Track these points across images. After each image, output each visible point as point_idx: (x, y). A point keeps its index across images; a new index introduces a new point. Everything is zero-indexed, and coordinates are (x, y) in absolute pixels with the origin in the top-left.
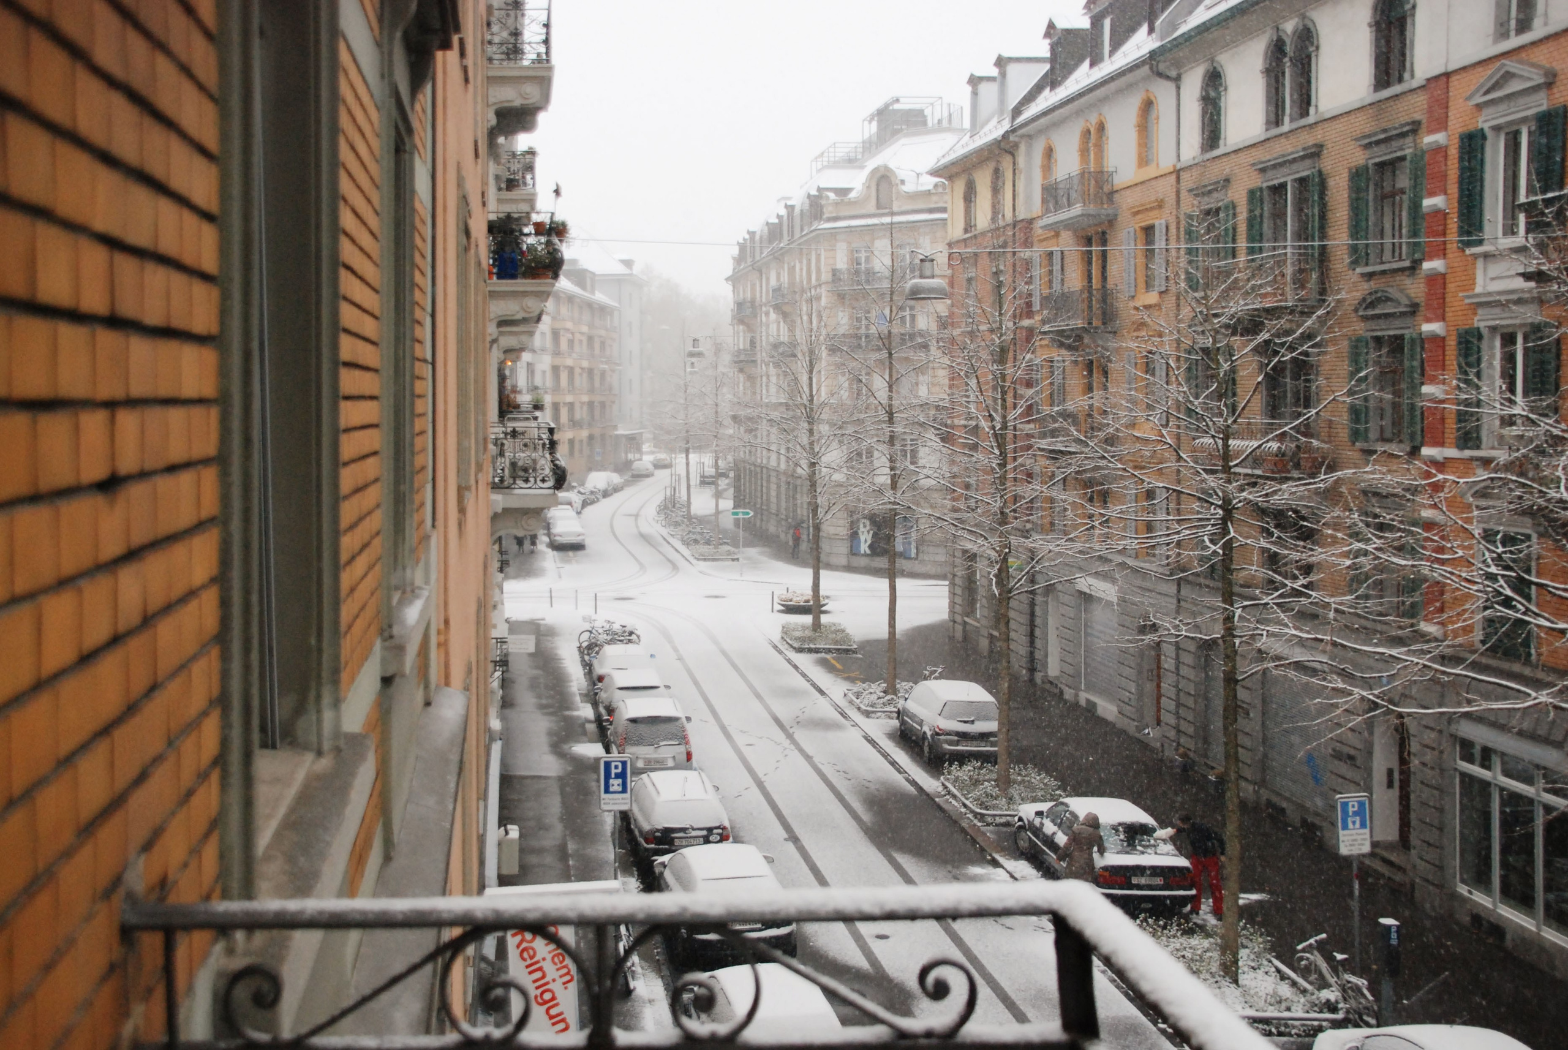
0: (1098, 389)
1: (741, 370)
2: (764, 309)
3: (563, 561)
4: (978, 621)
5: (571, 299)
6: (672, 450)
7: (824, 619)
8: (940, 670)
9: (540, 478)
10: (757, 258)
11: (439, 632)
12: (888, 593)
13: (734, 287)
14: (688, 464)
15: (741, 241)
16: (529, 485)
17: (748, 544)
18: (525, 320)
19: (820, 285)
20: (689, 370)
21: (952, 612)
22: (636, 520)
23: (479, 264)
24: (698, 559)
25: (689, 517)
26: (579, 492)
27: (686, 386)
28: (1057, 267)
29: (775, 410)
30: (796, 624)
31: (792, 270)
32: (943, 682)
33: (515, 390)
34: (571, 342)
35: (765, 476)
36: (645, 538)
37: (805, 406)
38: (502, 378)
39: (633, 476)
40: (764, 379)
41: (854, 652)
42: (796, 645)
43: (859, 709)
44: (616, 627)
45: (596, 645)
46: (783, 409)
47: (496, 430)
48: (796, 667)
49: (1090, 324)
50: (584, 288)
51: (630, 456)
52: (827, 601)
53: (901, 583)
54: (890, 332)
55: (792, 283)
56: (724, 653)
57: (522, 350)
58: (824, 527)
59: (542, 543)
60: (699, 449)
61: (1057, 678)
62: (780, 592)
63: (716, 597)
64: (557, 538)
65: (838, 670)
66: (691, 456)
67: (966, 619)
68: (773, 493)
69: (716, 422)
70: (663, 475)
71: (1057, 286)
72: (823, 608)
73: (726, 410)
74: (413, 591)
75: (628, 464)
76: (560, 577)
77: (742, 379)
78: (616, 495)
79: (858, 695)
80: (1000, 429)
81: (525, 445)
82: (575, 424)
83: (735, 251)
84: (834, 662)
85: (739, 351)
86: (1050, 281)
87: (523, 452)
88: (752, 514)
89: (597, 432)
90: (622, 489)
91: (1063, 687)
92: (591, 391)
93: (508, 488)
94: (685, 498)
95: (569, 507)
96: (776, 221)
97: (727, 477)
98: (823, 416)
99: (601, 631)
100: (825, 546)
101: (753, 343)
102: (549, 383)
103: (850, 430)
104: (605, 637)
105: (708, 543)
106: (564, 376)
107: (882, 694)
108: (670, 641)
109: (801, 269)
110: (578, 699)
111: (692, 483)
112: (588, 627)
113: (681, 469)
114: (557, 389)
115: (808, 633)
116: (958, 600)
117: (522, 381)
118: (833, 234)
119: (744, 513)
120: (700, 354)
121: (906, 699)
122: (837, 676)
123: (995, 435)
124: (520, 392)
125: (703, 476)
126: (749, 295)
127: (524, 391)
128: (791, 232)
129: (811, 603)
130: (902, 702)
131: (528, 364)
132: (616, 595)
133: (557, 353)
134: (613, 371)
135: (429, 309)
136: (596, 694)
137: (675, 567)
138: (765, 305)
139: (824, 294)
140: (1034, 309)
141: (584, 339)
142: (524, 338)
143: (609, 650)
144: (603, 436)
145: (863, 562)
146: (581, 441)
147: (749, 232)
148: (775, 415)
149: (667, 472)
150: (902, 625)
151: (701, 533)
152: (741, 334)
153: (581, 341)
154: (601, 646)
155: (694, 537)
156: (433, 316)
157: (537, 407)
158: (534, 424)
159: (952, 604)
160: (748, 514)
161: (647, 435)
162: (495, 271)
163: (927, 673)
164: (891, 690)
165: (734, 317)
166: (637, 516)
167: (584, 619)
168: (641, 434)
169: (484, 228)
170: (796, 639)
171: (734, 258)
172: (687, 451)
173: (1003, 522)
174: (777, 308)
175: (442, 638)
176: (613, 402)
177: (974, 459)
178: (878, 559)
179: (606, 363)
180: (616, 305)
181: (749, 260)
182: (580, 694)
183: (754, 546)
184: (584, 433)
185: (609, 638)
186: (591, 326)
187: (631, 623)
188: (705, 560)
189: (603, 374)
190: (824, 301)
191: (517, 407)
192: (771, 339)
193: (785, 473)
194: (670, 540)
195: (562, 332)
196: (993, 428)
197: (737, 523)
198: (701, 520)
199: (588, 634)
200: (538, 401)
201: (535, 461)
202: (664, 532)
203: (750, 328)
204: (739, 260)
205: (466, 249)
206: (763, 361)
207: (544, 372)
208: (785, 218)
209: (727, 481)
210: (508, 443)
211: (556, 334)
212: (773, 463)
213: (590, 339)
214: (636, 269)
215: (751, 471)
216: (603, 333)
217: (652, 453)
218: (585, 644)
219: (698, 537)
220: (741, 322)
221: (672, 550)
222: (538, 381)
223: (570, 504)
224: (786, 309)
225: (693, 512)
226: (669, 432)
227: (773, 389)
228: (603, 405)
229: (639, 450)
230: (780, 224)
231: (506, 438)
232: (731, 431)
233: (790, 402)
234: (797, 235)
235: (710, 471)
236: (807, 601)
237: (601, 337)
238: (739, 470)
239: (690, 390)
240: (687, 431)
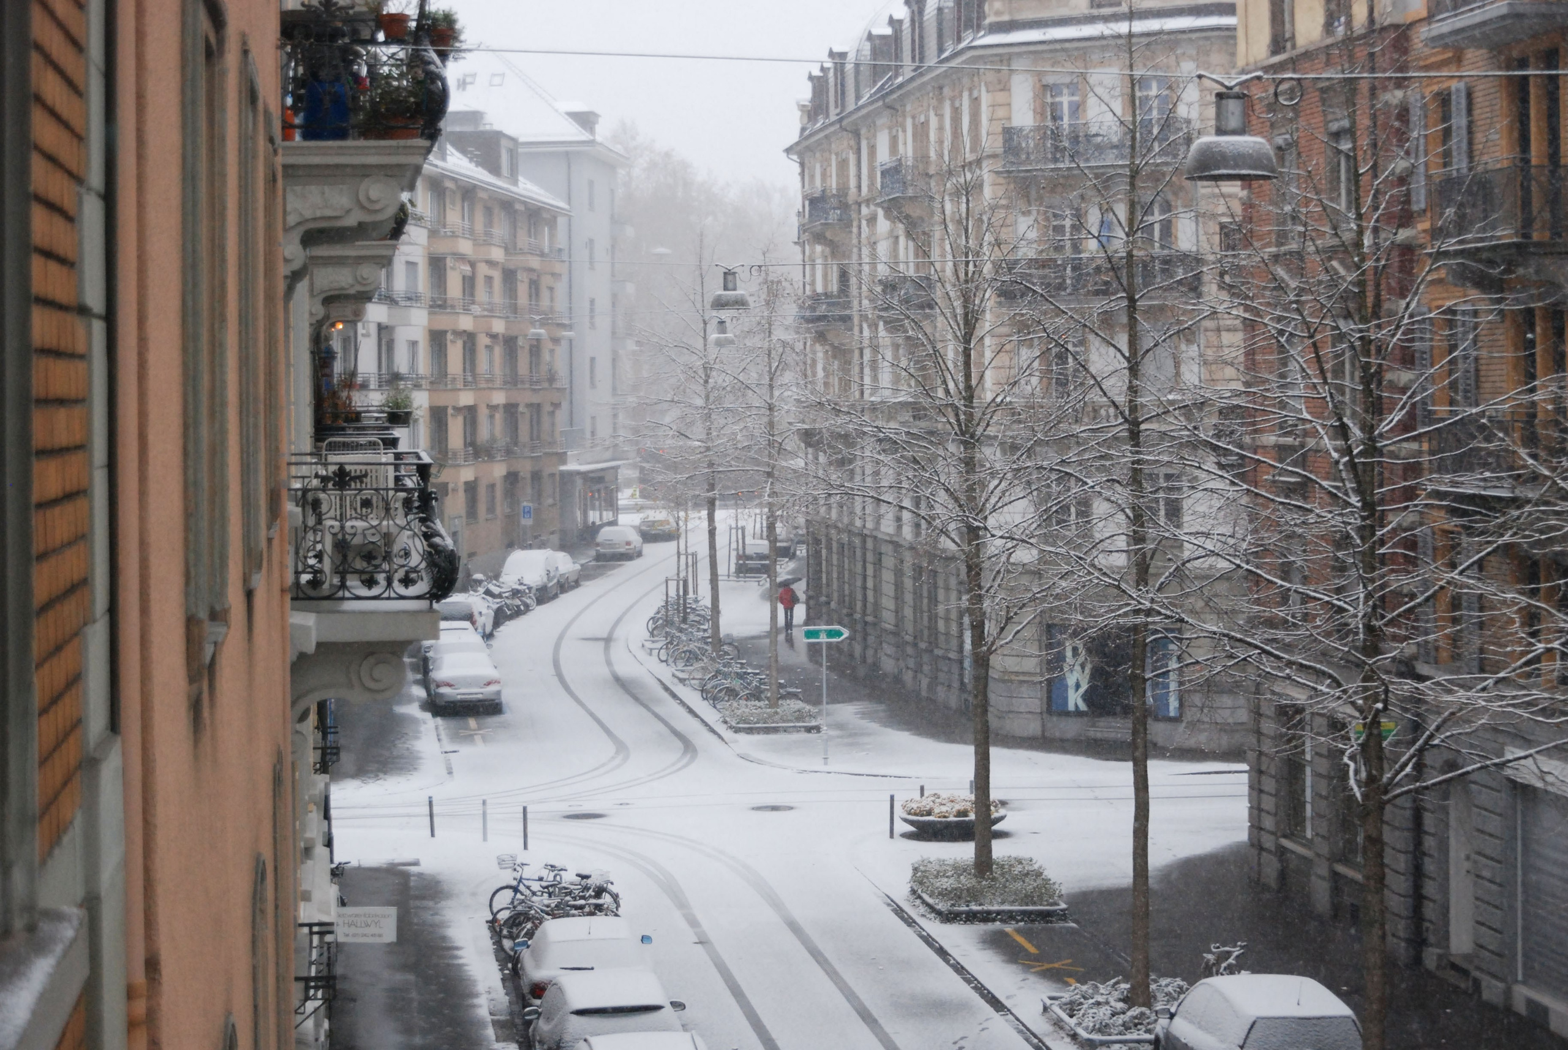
0: (1547, 372)
1: (821, 337)
2: (865, 211)
3: (455, 737)
4: (1309, 844)
5: (468, 192)
6: (679, 503)
7: (1000, 850)
8: (1237, 951)
9: (401, 574)
10: (851, 106)
11: (131, 993)
12: (1131, 792)
13: (802, 165)
14: (712, 533)
15: (817, 72)
16: (375, 591)
17: (838, 695)
18: (361, 231)
19: (979, 162)
20: (713, 336)
21: (1256, 826)
22: (607, 649)
23: (251, 95)
24: (737, 730)
25: (717, 642)
26: (488, 592)
27: (707, 369)
28: (1459, 121)
29: (890, 418)
30: (942, 862)
31: (921, 132)
32: (1245, 977)
33: (350, 381)
34: (469, 283)
35: (870, 557)
36: (625, 686)
37: (956, 409)
38: (322, 358)
39: (599, 557)
40: (867, 355)
41: (1063, 916)
42: (942, 906)
43: (1074, 1037)
44: (569, 878)
45: (529, 919)
46: (907, 416)
47: (304, 470)
48: (942, 953)
49: (1526, 236)
50: (495, 170)
51: (593, 516)
52: (1002, 812)
53: (1158, 771)
54: (1130, 255)
55: (922, 157)
56: (794, 927)
57: (365, 297)
58: (995, 661)
59: (410, 700)
60: (739, 499)
61: (1467, 957)
62: (907, 795)
63: (775, 808)
64: (444, 690)
65: (1028, 956)
66: (720, 514)
67: (1285, 842)
68: (888, 589)
69: (770, 444)
70: (660, 555)
71: (1459, 164)
72: (996, 827)
73: (789, 416)
74: (31, 928)
75: (590, 532)
76: (450, 773)
77: (820, 355)
78: (565, 598)
79: (1072, 1009)
80: (1361, 454)
81: (366, 503)
82: (477, 451)
83: (806, 93)
84: (1020, 939)
85: (816, 298)
86: (1447, 154)
87: (362, 518)
88: (846, 633)
89: (525, 468)
90: (577, 584)
91: (1476, 974)
92: (512, 381)
93: (328, 598)
94: (707, 602)
95: (466, 624)
96: (888, 31)
97: (793, 556)
98: (991, 431)
99: (536, 886)
100: (996, 697)
101: (844, 276)
102: (424, 366)
103: (1050, 458)
104: (545, 898)
105: (756, 695)
106: (455, 352)
107: (1120, 1005)
108: (682, 904)
109: (941, 128)
110: (490, 1032)
111: (722, 570)
112: (508, 878)
113: (698, 542)
114: (440, 378)
115: (967, 881)
116: (1268, 803)
117: (367, 363)
118: (1005, 56)
119: (830, 634)
120: (740, 303)
121: (1172, 1016)
122: (1027, 968)
123: (1352, 466)
124: (364, 386)
125: (743, 557)
126: (833, 183)
127: (373, 385)
128: (919, 53)
129: (972, 816)
130: (1163, 1022)
131: (381, 328)
132: (566, 808)
133: (439, 305)
134: (556, 341)
135: (96, 178)
136: (528, 1023)
137: (688, 746)
138: (868, 202)
139: (987, 177)
140: (1415, 208)
141: (497, 275)
142: (365, 271)
143: (554, 929)
144: (536, 476)
145: (1071, 728)
146: (492, 487)
147: (831, 54)
148: (892, 427)
149: (673, 545)
150: (1159, 857)
151: (741, 676)
152: (819, 261)
153: (489, 279)
154: (538, 922)
155: (727, 683)
156: (109, 197)
157: (398, 416)
158: (387, 457)
159: (1256, 812)
160: (839, 634)
161: (627, 473)
162: (298, 120)
163: (1210, 957)
164: (1139, 996)
165: (803, 229)
166: (608, 640)
167: (501, 862)
168: (615, 469)
169: (272, 29)
170: (943, 894)
171: (802, 108)
172: (711, 505)
173: (1372, 649)
174: (894, 208)
175: (140, 1007)
176: (557, 405)
177: (1312, 518)
178: (1103, 722)
179: (543, 324)
180: (566, 207)
181: (833, 112)
182: (495, 1023)
183: (850, 700)
184: (498, 470)
185: (553, 902)
186: (510, 248)
187: (599, 868)
188: (750, 731)
189: (536, 348)
190: (988, 192)
191: (355, 417)
192: (883, 270)
193: (912, 548)
194: (680, 690)
195: (449, 262)
196: (1348, 451)
197: (814, 650)
198: (742, 647)
199: (509, 893)
200: (397, 405)
201: (388, 538)
202: (666, 673)
203: (835, 249)
204: (814, 110)
205: (212, 53)
206: (864, 318)
207: (414, 344)
208: (907, 25)
209: (792, 565)
210: (329, 500)
211: (437, 264)
212: (887, 527)
213: (509, 276)
214: (603, 132)
215: (842, 546)
216: (535, 262)
217: (639, 509)
218: (503, 916)
219: (736, 684)
220: (819, 238)
221: (682, 711)
222: (402, 364)
223: (469, 617)
224: (915, 211)
225: (723, 631)
226: (674, 467)
227: (886, 378)
228: (536, 408)
229: (611, 503)
230: (897, 37)
231: (324, 490)
232: (800, 463)
233: (925, 401)
234: (931, 60)
235: (759, 545)
236: (964, 813)
237: (531, 270)
238: (817, 542)
239: (715, 378)
240: (711, 465)
